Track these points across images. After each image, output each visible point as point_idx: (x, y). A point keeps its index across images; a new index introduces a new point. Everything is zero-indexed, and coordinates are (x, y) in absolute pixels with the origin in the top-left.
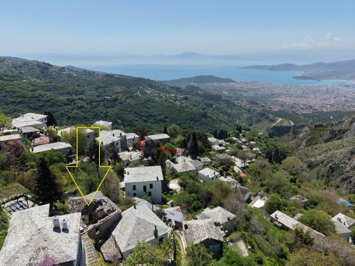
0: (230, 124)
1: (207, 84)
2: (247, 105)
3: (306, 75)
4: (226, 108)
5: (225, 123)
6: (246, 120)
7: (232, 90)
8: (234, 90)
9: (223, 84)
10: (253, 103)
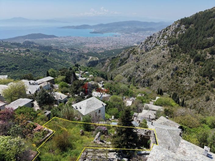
0: (63, 64)
1: (38, 39)
2: (69, 51)
3: (96, 31)
4: (57, 54)
5: (60, 64)
6: (72, 60)
7: (57, 43)
8: (58, 42)
9: (50, 39)
10: (72, 49)
